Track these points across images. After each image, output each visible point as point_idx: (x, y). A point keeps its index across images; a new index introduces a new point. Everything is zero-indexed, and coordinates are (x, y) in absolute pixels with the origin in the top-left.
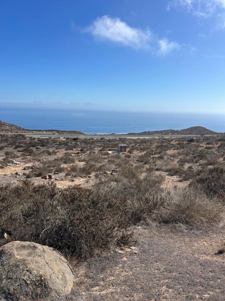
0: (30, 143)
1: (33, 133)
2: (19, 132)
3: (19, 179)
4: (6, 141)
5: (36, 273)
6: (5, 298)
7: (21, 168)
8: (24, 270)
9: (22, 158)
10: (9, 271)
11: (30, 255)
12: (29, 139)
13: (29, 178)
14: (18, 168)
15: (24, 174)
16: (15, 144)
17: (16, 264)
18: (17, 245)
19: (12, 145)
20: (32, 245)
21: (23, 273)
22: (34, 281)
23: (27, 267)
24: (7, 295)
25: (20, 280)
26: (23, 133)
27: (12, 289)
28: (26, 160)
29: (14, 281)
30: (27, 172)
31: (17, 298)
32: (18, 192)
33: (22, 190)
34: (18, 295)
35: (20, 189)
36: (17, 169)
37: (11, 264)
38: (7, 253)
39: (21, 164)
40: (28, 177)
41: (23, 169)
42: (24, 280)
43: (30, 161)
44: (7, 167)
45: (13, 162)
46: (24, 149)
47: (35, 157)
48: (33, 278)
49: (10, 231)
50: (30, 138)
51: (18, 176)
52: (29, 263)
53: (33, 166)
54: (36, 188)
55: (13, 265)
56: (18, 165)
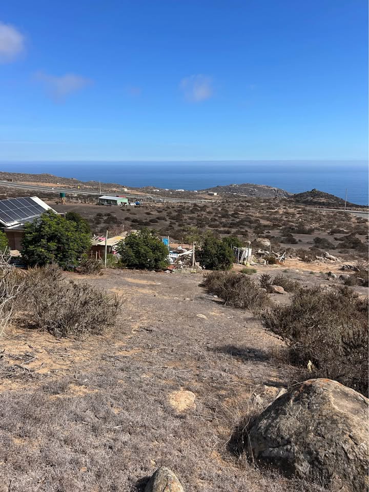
0: (357, 228)
1: (363, 210)
2: (341, 208)
3: (333, 284)
4: (319, 220)
5: (366, 449)
6: (310, 463)
7: (337, 266)
8: (346, 434)
9: (340, 250)
10: (319, 423)
11: (356, 412)
12: (356, 221)
13: (350, 285)
14: (332, 266)
15: (341, 276)
16: (331, 228)
17: (332, 417)
18: (336, 388)
19: (328, 228)
20: (360, 398)
21: (342, 437)
22: (360, 460)
23: (350, 431)
24: (314, 459)
25: (336, 445)
26: (346, 209)
27: (322, 454)
28: (347, 254)
29: (328, 443)
30: (347, 275)
31: (328, 473)
32: (332, 303)
33: (339, 301)
34: (331, 469)
35: (337, 300)
36: (330, 267)
37: (324, 413)
38: (318, 394)
39: (338, 260)
40: (348, 282)
41: (340, 268)
42: (344, 451)
43: (353, 258)
44: (316, 261)
45: (325, 256)
46: (346, 237)
47: (362, 252)
48: (359, 455)
49: (317, 361)
50: (358, 219)
51: (331, 279)
52: (354, 426)
53: (358, 267)
54: (361, 303)
55: (327, 416)
56: (332, 261)
